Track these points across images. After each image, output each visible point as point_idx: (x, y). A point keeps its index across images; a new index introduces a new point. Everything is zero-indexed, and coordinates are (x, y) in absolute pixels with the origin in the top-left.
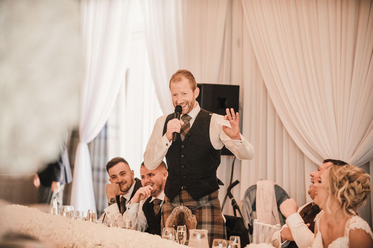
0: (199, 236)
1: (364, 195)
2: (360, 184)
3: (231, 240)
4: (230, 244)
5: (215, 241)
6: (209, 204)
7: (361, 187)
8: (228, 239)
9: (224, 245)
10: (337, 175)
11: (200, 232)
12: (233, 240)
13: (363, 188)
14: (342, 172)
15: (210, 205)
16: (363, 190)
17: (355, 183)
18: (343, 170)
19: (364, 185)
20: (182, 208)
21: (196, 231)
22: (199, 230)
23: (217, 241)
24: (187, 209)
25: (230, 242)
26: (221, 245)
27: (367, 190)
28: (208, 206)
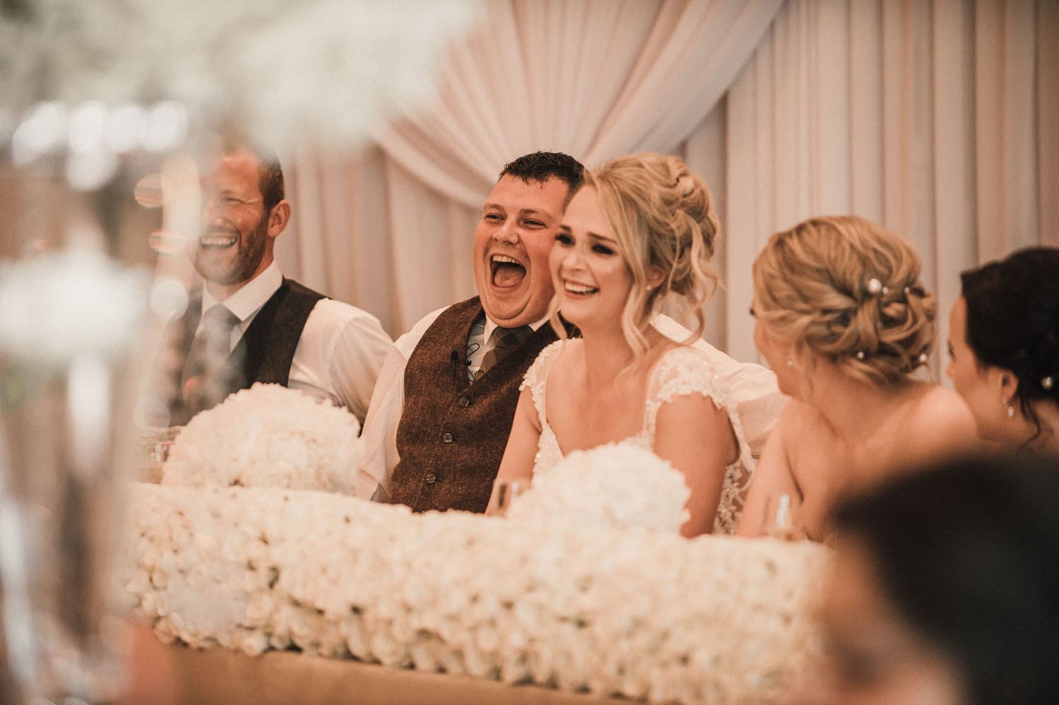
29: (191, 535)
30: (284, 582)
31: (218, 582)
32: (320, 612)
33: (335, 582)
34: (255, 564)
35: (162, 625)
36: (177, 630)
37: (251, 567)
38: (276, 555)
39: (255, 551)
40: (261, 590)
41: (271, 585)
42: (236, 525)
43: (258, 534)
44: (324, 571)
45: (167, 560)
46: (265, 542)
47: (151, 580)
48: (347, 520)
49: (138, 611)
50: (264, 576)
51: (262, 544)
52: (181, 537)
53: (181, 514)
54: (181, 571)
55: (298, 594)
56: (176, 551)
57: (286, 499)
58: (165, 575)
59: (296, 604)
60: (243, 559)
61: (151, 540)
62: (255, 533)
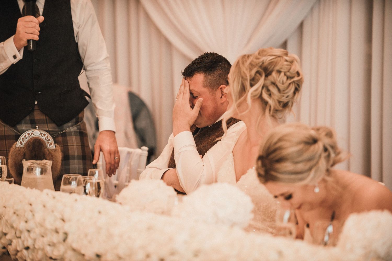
0: (38, 171)
1: (292, 88)
2: (282, 74)
3: (90, 175)
4: (88, 181)
5: (65, 178)
6: (76, 128)
7: (285, 78)
8: (85, 174)
9: (79, 184)
10: (247, 70)
11: (39, 164)
12: (93, 174)
13: (288, 78)
14: (253, 63)
15: (78, 130)
16: (289, 81)
17: (274, 74)
18: (255, 60)
19: (288, 74)
20: (37, 133)
21: (33, 163)
22: (38, 162)
23: (68, 177)
24: (47, 134)
25: (87, 178)
26: (74, 183)
27: (296, 79)
28: (75, 132)
29: (33, 215)
30: (69, 240)
31: (43, 236)
32: (84, 255)
33: (90, 242)
34: (58, 230)
35: (19, 254)
36: (25, 257)
37: (57, 232)
38: (66, 227)
39: (59, 224)
40: (59, 243)
41: (65, 240)
42: (53, 211)
43: (61, 217)
44: (86, 236)
45: (22, 226)
46: (63, 220)
47: (16, 233)
48: (100, 212)
49: (10, 247)
50: (61, 236)
51: (62, 222)
52: (29, 215)
53: (31, 205)
54: (28, 231)
55: (75, 246)
56: (26, 222)
57: (76, 200)
58: (21, 232)
59: (74, 250)
60: (53, 228)
61: (18, 215)
62: (59, 216)
